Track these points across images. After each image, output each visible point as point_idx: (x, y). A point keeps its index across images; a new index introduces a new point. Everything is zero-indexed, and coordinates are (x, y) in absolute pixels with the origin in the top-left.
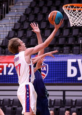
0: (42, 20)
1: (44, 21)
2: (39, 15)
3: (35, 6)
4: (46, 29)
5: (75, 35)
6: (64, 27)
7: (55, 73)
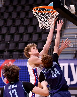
0: (11, 25)
1: (14, 26)
2: (8, 20)
3: (5, 12)
4: (15, 34)
5: (44, 40)
6: (33, 32)
7: (24, 77)
